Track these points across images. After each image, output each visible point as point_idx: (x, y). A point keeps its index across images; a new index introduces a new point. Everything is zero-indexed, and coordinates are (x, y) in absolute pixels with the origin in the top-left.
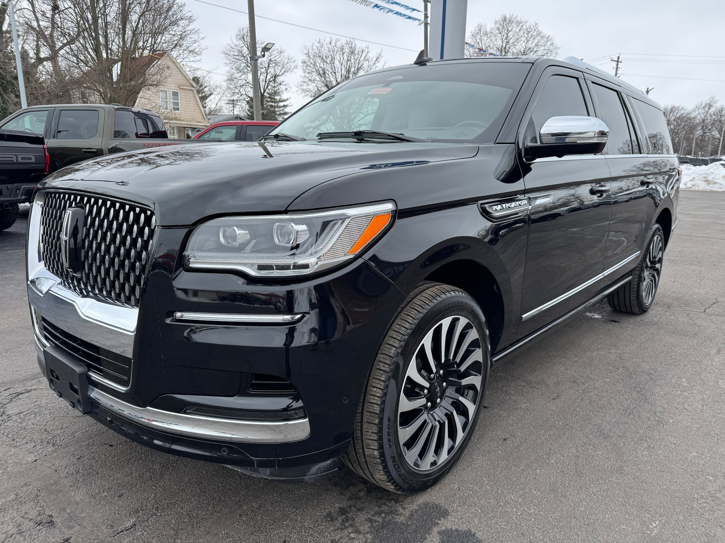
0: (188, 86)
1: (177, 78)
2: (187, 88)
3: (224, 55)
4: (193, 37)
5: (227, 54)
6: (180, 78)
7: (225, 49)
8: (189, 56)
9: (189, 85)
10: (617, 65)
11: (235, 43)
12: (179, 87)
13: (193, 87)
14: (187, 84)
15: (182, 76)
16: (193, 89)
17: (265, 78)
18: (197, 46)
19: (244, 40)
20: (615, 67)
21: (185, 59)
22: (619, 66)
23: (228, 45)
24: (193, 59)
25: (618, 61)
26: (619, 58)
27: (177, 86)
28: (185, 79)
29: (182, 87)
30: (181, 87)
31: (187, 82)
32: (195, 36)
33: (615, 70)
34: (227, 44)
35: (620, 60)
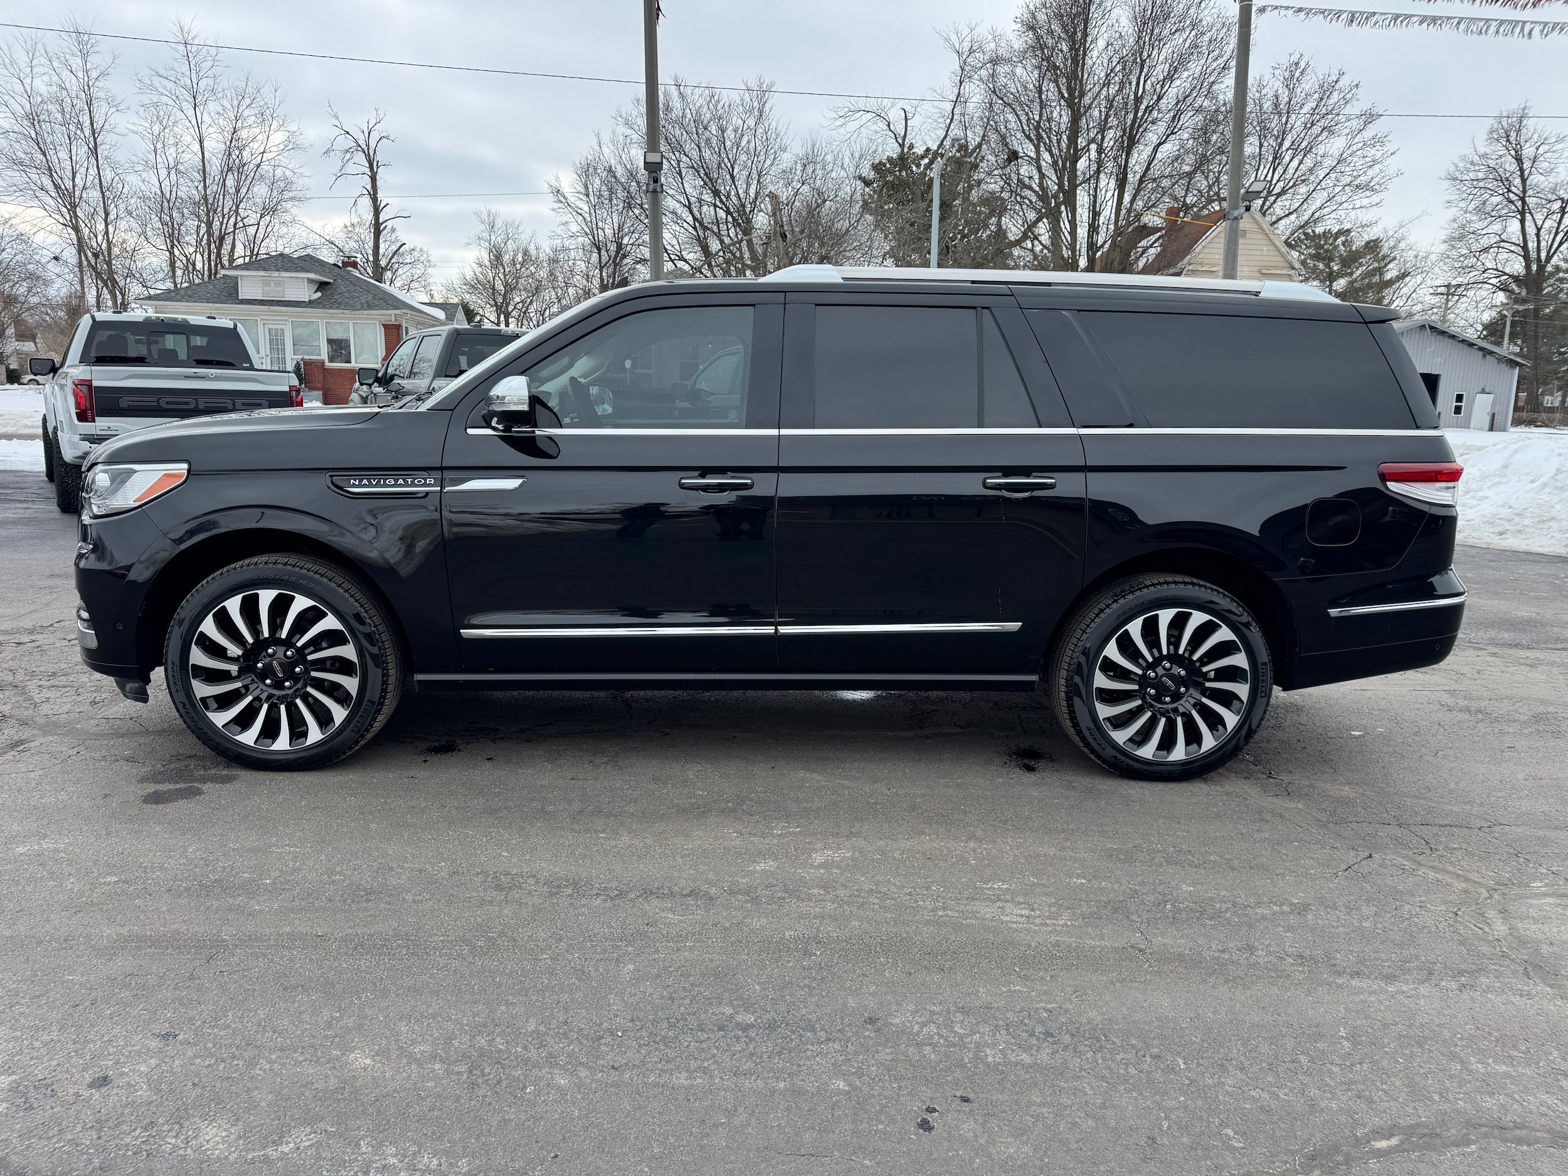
0: (1283, 268)
1: (1259, 253)
2: (1278, 272)
3: (1447, 183)
4: (1370, 155)
5: (1455, 179)
6: (1265, 253)
7: (1453, 168)
8: (1355, 198)
9: (1286, 265)
11: (1482, 150)
12: (1260, 271)
13: (1293, 268)
14: (1280, 264)
15: (1272, 248)
16: (1292, 272)
17: (1556, 225)
18: (1378, 171)
19: (1508, 141)
21: (1345, 205)
23: (1463, 158)
24: (1365, 202)
27: (1257, 269)
28: (1277, 253)
29: (1267, 272)
30: (1263, 272)
31: (1281, 259)
32: (1373, 152)
34: (1460, 157)
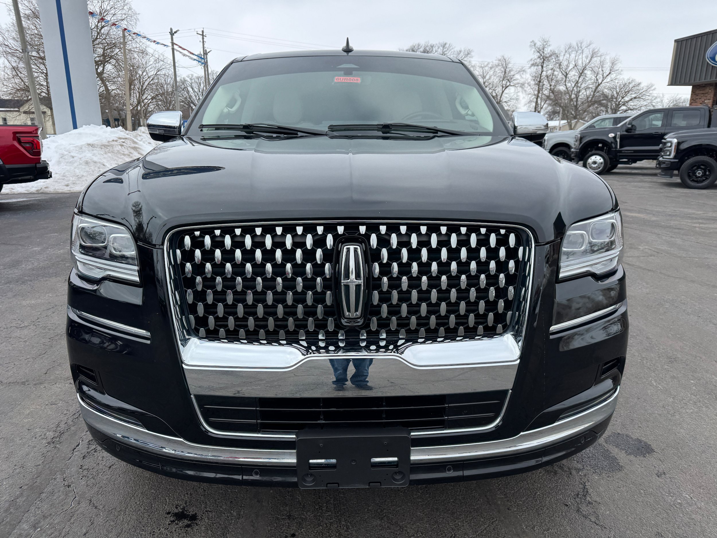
10: (203, 38)
20: (202, 41)
22: (205, 40)
25: (203, 35)
26: (203, 32)
33: (202, 44)
35: (204, 34)
